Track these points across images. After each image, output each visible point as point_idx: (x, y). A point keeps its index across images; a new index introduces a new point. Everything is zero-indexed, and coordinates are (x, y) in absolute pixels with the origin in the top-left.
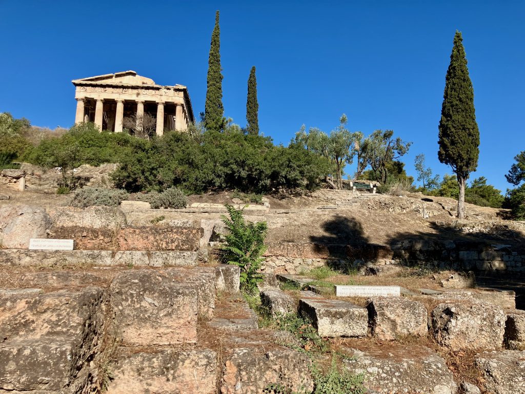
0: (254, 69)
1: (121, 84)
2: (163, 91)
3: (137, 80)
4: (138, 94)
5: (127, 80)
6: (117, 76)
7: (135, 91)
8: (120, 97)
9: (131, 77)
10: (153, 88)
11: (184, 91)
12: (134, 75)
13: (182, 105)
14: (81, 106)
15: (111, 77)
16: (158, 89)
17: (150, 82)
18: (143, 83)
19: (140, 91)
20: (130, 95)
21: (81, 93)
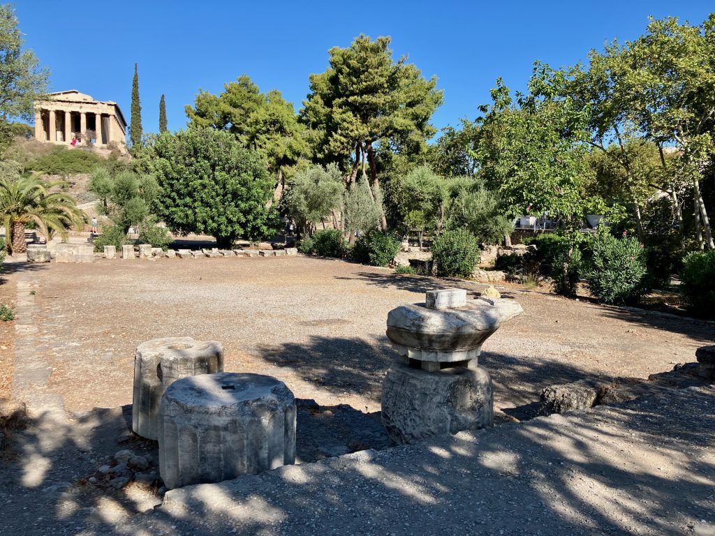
0: (163, 96)
1: (67, 100)
2: (99, 105)
3: (79, 97)
4: (81, 107)
5: (72, 97)
6: (64, 93)
7: (79, 105)
8: (68, 109)
9: (74, 94)
10: (91, 103)
11: (115, 106)
12: (76, 93)
13: (114, 116)
14: (38, 116)
15: (59, 94)
16: (95, 104)
17: (89, 99)
18: (84, 99)
19: (82, 104)
20: (75, 108)
21: (38, 105)
